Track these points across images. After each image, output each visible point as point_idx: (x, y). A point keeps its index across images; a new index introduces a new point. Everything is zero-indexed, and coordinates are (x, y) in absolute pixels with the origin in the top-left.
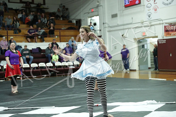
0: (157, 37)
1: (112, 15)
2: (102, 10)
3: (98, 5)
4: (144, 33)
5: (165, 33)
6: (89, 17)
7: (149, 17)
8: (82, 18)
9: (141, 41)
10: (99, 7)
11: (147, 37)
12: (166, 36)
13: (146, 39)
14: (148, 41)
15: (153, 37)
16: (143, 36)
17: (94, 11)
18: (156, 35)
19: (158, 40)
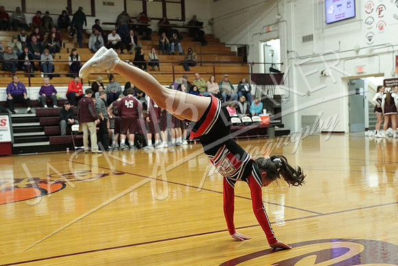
0: (382, 75)
1: (303, 37)
2: (285, 28)
3: (279, 19)
4: (360, 68)
5: (396, 68)
6: (261, 41)
7: (370, 40)
8: (249, 43)
9: (354, 81)
10: (280, 23)
11: (365, 74)
13: (363, 79)
14: (365, 82)
15: (376, 76)
16: (359, 73)
17: (271, 30)
18: (381, 72)
19: (384, 81)
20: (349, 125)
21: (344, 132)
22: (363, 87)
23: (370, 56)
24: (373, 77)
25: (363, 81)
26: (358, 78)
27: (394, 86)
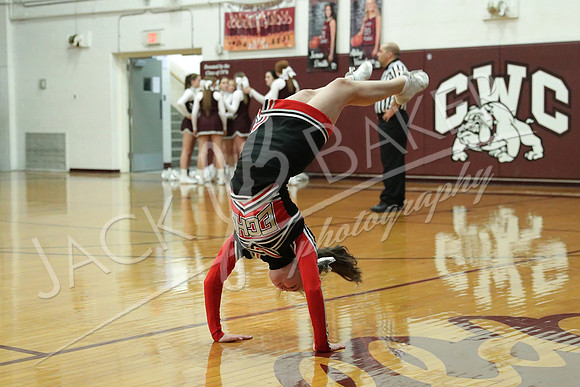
0: (198, 52)
4: (153, 34)
5: (225, 39)
9: (140, 62)
11: (162, 48)
12: (231, 51)
13: (159, 58)
14: (164, 66)
15: (186, 52)
16: (150, 45)
18: (196, 46)
19: (203, 64)
20: (130, 155)
21: (118, 171)
22: (160, 76)
23: (173, 11)
24: (180, 56)
25: (160, 62)
26: (148, 57)
27: (220, 77)
